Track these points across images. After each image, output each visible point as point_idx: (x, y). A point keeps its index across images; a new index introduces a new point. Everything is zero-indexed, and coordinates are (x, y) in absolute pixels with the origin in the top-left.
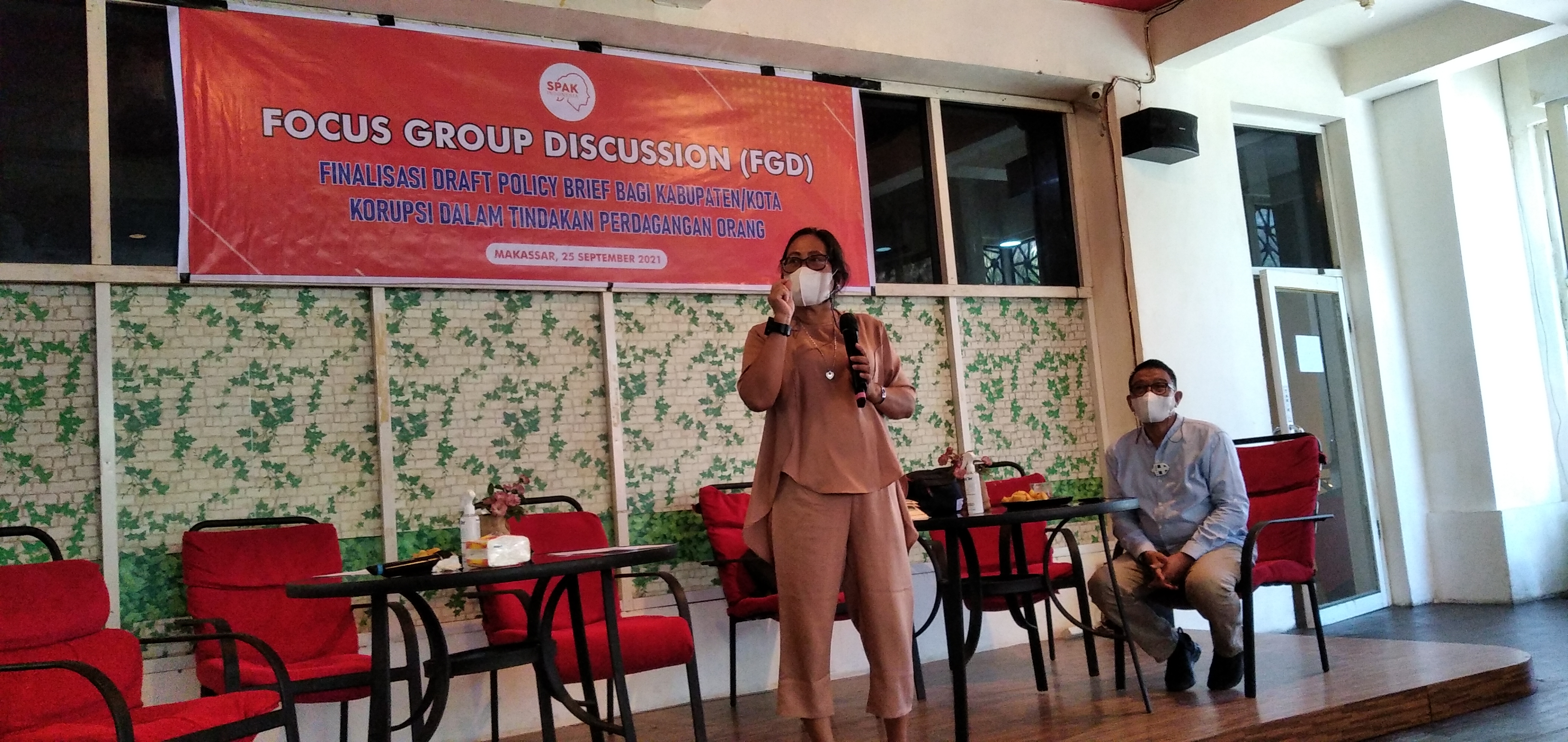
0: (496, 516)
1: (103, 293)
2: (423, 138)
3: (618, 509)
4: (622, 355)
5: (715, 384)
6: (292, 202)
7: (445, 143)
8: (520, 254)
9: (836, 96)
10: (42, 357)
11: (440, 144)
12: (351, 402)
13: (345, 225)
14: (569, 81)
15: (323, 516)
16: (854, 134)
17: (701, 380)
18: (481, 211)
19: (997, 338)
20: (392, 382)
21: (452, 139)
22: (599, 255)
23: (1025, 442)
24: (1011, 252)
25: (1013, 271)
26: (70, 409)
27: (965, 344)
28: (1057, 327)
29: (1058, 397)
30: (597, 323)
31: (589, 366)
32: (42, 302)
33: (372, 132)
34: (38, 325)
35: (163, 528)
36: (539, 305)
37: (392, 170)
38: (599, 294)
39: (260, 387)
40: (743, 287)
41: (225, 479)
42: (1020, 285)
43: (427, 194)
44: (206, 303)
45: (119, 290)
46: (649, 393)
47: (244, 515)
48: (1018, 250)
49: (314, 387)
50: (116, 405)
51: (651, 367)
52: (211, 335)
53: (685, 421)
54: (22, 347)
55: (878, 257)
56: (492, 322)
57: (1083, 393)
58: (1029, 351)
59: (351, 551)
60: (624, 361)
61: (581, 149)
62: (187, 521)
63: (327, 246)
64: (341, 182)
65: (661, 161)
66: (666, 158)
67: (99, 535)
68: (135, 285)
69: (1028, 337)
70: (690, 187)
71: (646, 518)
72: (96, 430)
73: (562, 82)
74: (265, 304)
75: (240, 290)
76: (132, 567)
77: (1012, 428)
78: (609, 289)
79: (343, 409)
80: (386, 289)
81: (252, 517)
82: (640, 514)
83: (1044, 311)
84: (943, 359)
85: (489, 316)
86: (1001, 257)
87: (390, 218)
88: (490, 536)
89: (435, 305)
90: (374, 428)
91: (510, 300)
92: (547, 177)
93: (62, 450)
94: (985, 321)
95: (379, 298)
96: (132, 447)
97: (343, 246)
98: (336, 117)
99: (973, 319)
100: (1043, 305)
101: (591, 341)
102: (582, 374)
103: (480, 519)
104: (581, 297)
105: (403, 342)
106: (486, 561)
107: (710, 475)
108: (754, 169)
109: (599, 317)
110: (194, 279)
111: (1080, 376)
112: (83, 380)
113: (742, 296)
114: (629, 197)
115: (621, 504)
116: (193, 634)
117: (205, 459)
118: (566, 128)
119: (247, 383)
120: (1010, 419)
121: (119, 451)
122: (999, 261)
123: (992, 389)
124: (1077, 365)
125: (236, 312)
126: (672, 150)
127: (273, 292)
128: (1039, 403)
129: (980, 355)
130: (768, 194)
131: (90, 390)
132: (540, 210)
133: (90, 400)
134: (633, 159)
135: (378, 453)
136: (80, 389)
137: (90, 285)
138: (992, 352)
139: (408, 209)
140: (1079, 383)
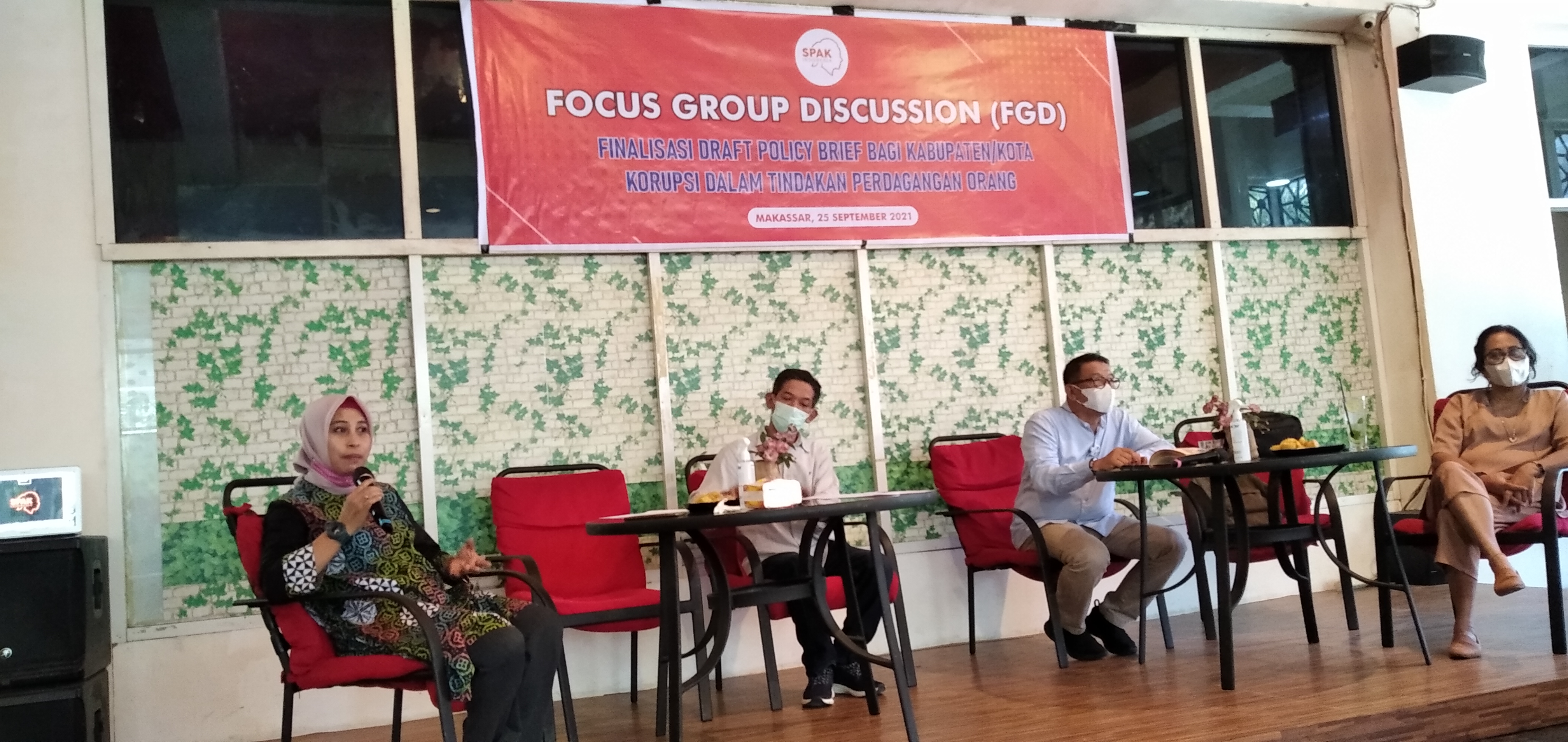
0: (769, 461)
1: (415, 263)
2: (689, 111)
3: (876, 458)
4: (876, 310)
5: (968, 336)
6: (575, 177)
7: (709, 115)
8: (779, 218)
9: (1088, 42)
10: (367, 323)
11: (705, 116)
12: (632, 359)
13: (622, 196)
14: (822, 47)
15: (611, 463)
16: (1108, 78)
17: (954, 332)
18: (743, 178)
19: (1264, 283)
20: (669, 340)
21: (715, 110)
22: (852, 215)
23: (1295, 389)
24: (1279, 192)
25: (1281, 211)
26: (391, 370)
27: (1230, 289)
28: (1329, 269)
29: (1330, 342)
30: (852, 280)
31: (846, 321)
32: (365, 275)
33: (643, 108)
34: (362, 295)
35: (473, 475)
36: (798, 264)
37: (662, 143)
38: (854, 251)
39: (554, 346)
40: (995, 240)
41: (525, 430)
42: (1290, 226)
43: (693, 165)
44: (504, 272)
45: (428, 261)
46: (903, 346)
47: (542, 462)
48: (1287, 190)
49: (600, 346)
50: (430, 365)
51: (905, 321)
52: (509, 300)
53: (938, 372)
54: (350, 314)
55: (1135, 201)
56: (755, 282)
57: (1358, 337)
58: (1299, 295)
59: (636, 495)
60: (879, 315)
61: (834, 113)
62: (494, 469)
63: (607, 216)
64: (617, 156)
65: (912, 119)
66: (916, 116)
67: (419, 480)
68: (441, 257)
69: (1298, 280)
70: (940, 142)
71: (903, 467)
72: (414, 388)
73: (816, 48)
74: (555, 271)
75: (533, 258)
76: (448, 508)
77: (1281, 376)
78: (863, 246)
79: (626, 365)
80: (661, 254)
81: (549, 464)
82: (897, 463)
83: (1315, 253)
84: (1207, 306)
85: (753, 277)
86: (1268, 197)
87: (661, 187)
88: (764, 480)
89: (705, 267)
90: (654, 382)
91: (772, 261)
92: (802, 142)
93: (386, 405)
94: (1251, 265)
95: (655, 263)
96: (445, 402)
97: (622, 216)
98: (610, 95)
99: (1239, 263)
100: (1314, 247)
101: (847, 298)
102: (839, 329)
103: (755, 466)
104: (837, 255)
105: (677, 302)
106: (762, 503)
107: (965, 425)
108: (1005, 120)
109: (854, 274)
110: (493, 249)
111: (1354, 320)
112: (402, 343)
113: (995, 248)
114: (880, 156)
115: (879, 453)
116: (501, 569)
117: (508, 413)
118: (819, 93)
119: (542, 343)
120: (1279, 366)
121: (434, 406)
122: (1266, 201)
123: (1260, 336)
124: (1352, 309)
125: (530, 279)
126: (922, 108)
127: (562, 260)
128: (1311, 349)
129: (1247, 300)
130: (1019, 144)
131: (408, 352)
132: (796, 174)
133: (408, 361)
134: (884, 119)
135: (658, 405)
136: (399, 351)
137: (405, 258)
138: (1259, 297)
139: (678, 180)
140: (1354, 328)
